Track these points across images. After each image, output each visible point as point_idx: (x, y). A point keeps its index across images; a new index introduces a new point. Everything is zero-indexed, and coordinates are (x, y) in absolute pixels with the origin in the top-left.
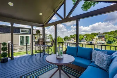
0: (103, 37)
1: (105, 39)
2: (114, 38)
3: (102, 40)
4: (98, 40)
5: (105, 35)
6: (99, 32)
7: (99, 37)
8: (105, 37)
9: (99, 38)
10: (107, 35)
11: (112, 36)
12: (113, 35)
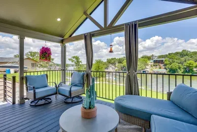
0: (162, 62)
1: (165, 65)
2: (179, 63)
3: (160, 68)
4: (154, 67)
5: (164, 59)
6: (152, 55)
7: (155, 62)
8: (165, 63)
9: (155, 64)
10: (167, 59)
11: (176, 61)
12: (176, 59)
